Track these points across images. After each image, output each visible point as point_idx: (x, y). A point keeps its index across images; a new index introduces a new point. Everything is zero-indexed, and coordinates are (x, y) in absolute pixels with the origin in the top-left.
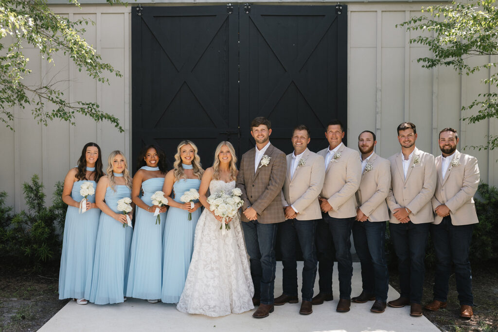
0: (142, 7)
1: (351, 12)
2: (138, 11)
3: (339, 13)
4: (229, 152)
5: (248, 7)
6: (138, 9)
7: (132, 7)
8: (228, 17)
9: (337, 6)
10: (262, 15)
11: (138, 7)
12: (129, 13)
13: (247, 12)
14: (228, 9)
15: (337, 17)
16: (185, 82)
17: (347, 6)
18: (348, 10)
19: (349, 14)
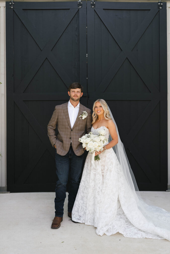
0: (14, 2)
1: (169, 7)
2: (11, 5)
3: (161, 8)
4: (101, 107)
5: (93, 3)
6: (10, 3)
7: (6, 2)
8: (79, 9)
9: (159, 3)
10: (104, 9)
11: (11, 2)
12: (4, 7)
13: (93, 7)
14: (78, 4)
15: (159, 11)
16: (46, 58)
17: (166, 3)
18: (167, 6)
19: (167, 8)
